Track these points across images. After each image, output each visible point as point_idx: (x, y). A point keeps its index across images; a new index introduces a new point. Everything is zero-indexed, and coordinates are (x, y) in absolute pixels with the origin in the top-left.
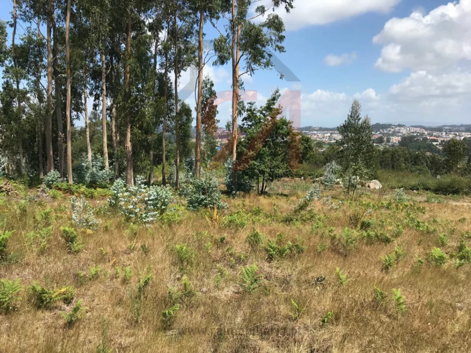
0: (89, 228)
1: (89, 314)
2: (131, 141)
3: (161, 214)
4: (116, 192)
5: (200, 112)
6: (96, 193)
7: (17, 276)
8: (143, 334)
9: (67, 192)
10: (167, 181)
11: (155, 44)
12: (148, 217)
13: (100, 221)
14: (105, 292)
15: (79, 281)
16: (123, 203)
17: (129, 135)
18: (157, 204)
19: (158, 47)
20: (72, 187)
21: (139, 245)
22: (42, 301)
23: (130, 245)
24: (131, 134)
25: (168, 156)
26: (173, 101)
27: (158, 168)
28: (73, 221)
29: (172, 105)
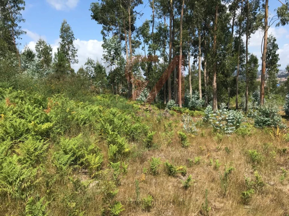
0: (193, 134)
1: (195, 184)
2: (216, 82)
3: (236, 128)
4: (207, 113)
5: (264, 60)
6: (195, 113)
7: (158, 156)
8: (229, 204)
9: (179, 112)
10: (239, 107)
11: (233, 19)
12: (229, 130)
13: (198, 130)
14: (204, 173)
15: (190, 164)
16: (212, 120)
17: (215, 78)
18: (234, 122)
19: (235, 20)
20: (181, 109)
21: (224, 147)
22: (171, 172)
23: (217, 146)
24: (216, 78)
25: (240, 91)
26: (244, 55)
27: (233, 99)
28: (183, 129)
29: (244, 57)
